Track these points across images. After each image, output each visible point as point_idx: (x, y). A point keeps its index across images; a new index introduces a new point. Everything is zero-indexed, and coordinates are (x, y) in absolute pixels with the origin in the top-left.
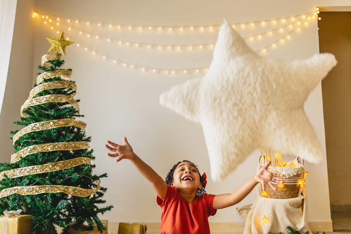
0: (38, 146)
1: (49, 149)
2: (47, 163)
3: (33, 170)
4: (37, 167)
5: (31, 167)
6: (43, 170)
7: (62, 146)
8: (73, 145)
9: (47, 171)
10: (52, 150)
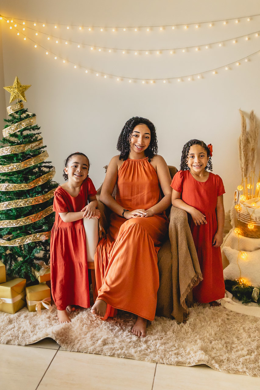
0: (12, 202)
1: (22, 204)
2: (21, 218)
3: (10, 224)
4: (12, 221)
5: (8, 221)
6: (18, 224)
7: (33, 201)
8: (42, 198)
9: (22, 224)
10: (24, 206)
